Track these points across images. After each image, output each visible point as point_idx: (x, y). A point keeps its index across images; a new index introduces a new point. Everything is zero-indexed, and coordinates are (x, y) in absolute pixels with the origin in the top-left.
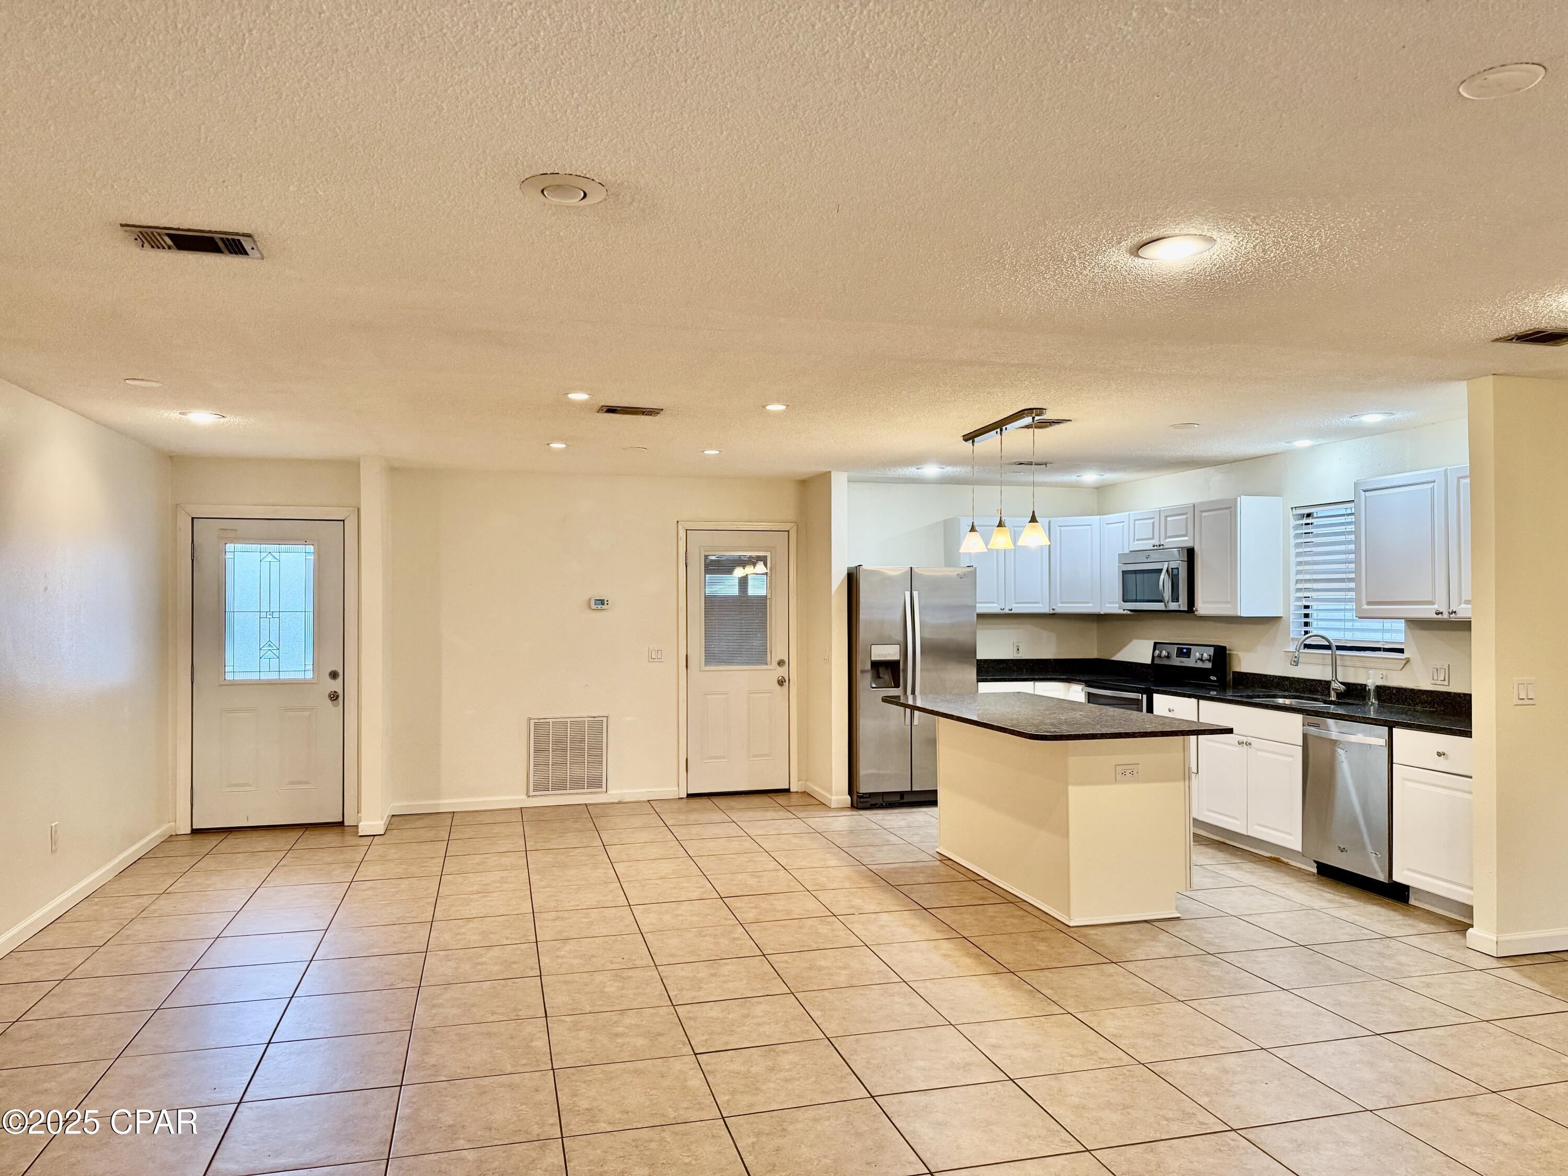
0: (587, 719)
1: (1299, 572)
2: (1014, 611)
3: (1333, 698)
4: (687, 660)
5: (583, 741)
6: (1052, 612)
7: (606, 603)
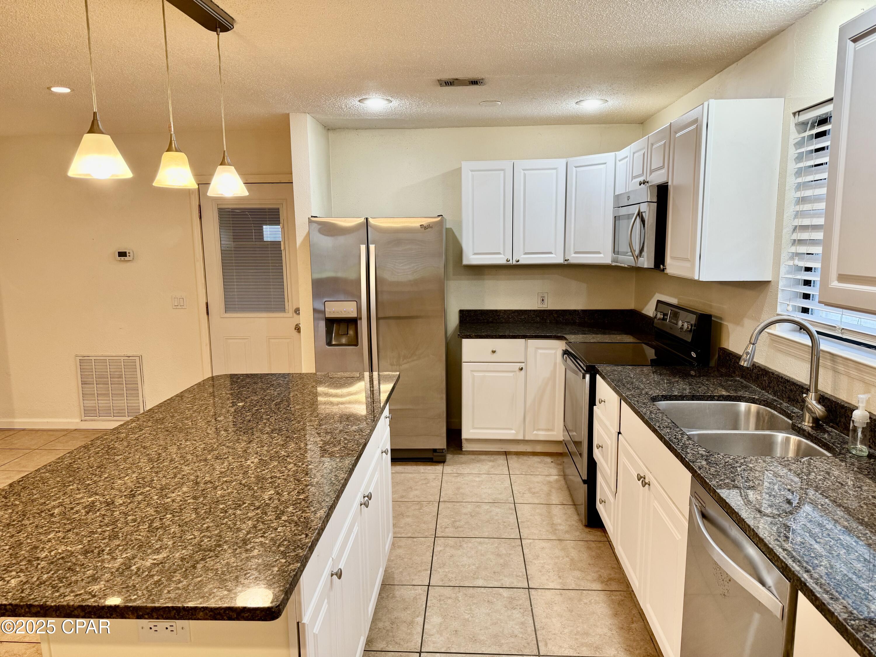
0: (122, 358)
1: (798, 215)
2: (521, 262)
3: (807, 424)
4: (207, 308)
5: (121, 377)
6: (566, 263)
7: (128, 254)
